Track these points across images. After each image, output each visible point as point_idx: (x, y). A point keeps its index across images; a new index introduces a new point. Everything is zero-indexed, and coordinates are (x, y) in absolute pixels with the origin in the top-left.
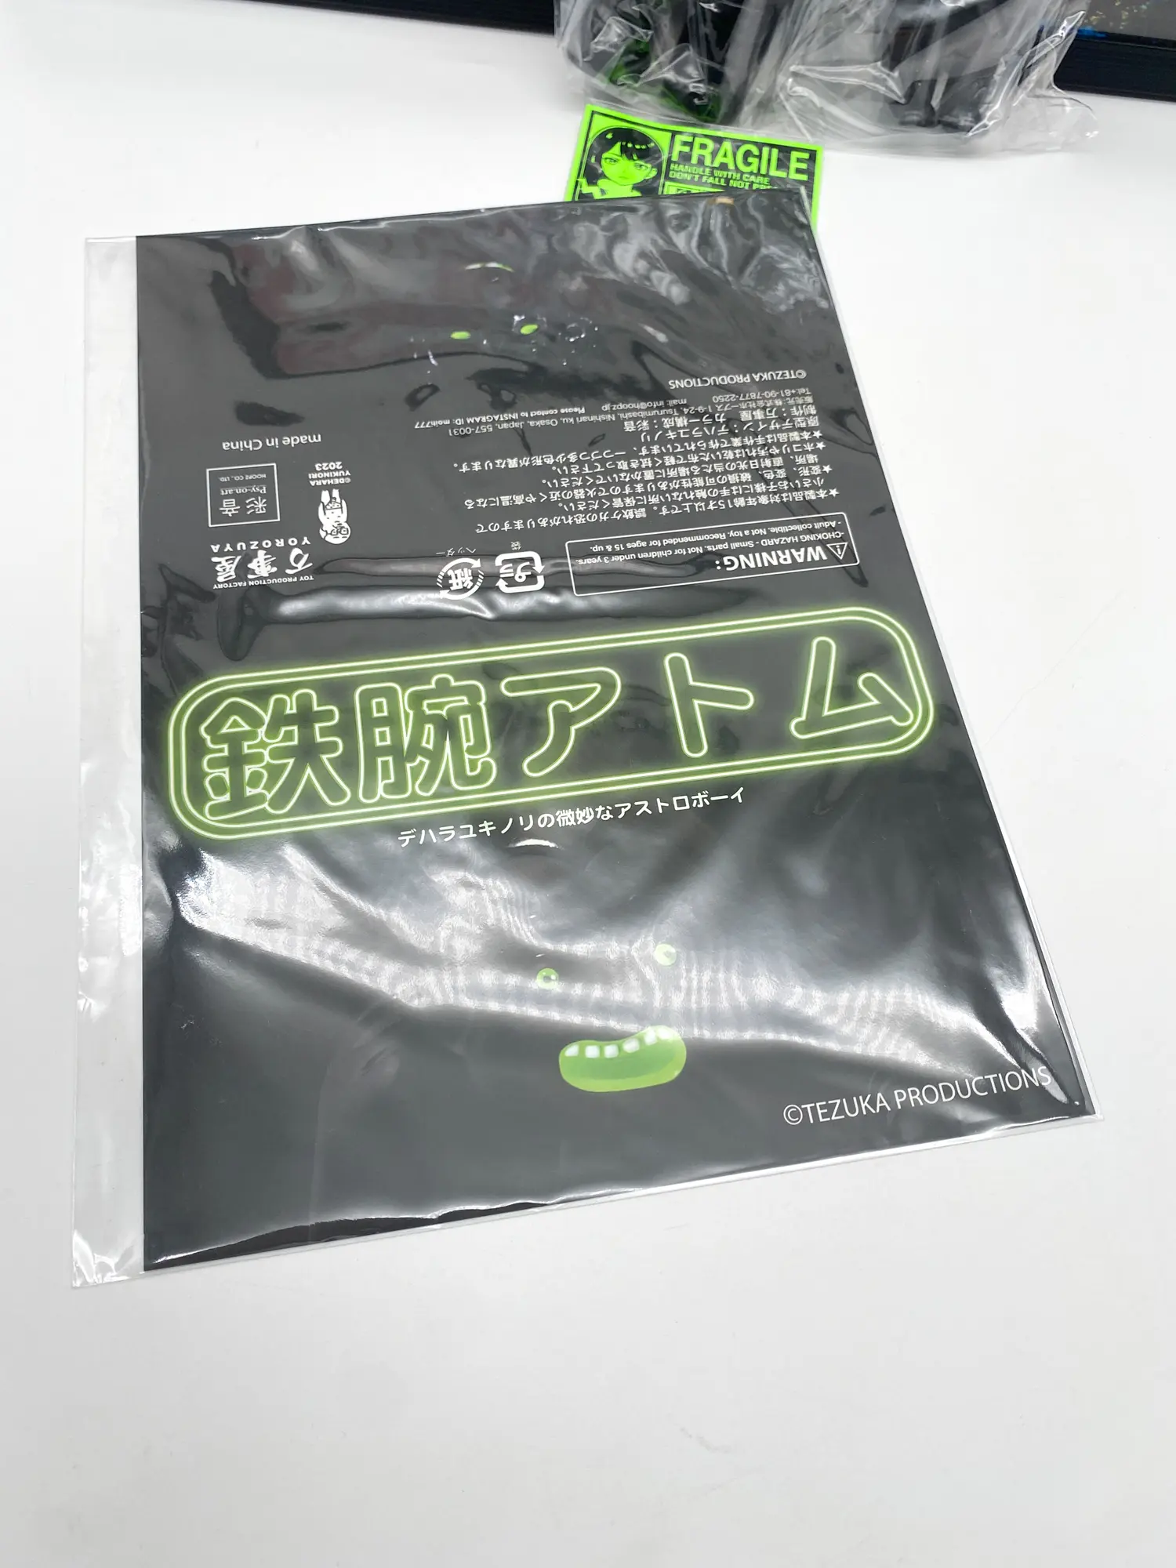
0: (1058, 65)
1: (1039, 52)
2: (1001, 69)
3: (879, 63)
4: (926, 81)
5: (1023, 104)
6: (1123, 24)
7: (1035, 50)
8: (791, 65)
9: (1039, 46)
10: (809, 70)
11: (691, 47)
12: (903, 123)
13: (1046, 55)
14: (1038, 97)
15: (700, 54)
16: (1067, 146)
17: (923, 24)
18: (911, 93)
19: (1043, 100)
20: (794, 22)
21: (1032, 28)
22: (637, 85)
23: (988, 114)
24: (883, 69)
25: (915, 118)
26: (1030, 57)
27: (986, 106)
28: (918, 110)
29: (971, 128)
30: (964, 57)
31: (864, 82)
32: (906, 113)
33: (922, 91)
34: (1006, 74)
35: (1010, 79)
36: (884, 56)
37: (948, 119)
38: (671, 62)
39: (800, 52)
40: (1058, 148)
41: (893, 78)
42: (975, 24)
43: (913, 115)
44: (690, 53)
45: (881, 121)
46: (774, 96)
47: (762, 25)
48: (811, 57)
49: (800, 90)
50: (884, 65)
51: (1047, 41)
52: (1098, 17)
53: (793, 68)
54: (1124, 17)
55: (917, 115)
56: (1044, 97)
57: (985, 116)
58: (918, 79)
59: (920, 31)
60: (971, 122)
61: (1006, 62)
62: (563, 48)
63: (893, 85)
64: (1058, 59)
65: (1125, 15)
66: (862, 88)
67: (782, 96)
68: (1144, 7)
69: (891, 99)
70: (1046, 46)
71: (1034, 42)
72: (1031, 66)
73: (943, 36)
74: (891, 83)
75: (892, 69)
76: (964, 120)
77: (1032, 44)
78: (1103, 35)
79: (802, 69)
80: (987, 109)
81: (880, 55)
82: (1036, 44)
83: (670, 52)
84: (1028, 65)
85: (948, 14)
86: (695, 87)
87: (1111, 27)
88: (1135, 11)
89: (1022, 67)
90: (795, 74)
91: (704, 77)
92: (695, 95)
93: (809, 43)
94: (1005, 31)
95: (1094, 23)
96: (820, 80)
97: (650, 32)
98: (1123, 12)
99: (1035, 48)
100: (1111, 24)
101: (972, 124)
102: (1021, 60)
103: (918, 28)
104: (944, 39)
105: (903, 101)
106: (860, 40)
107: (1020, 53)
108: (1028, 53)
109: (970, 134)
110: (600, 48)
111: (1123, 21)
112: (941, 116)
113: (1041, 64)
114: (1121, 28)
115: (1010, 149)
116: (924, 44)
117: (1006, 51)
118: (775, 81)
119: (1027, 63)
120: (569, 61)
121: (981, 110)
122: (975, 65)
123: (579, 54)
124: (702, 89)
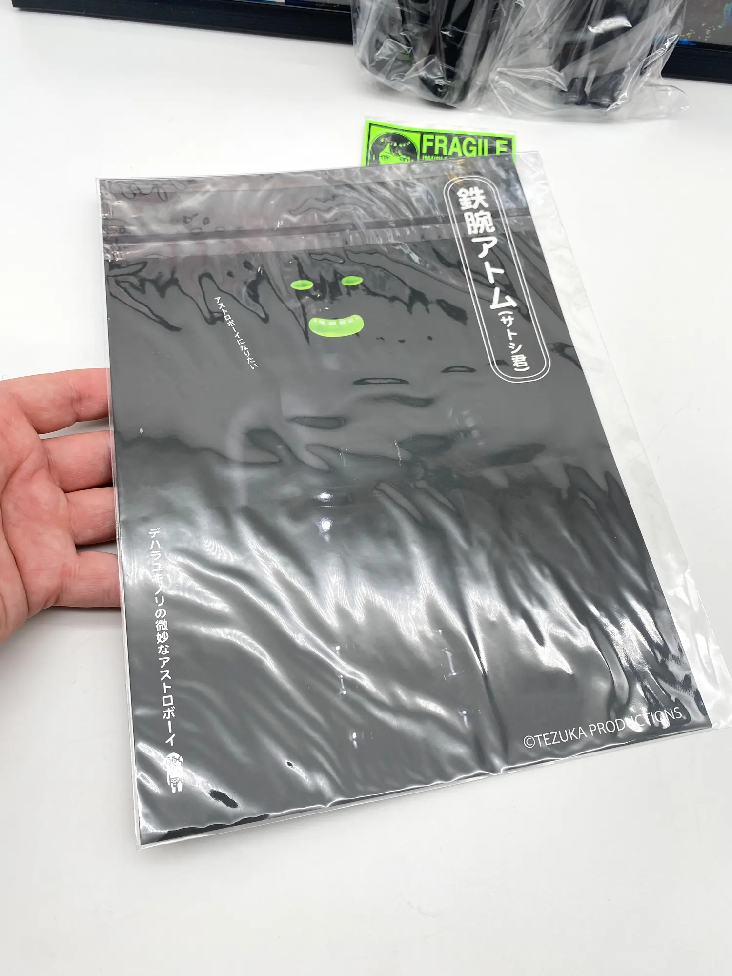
0: (664, 66)
1: (651, 59)
2: (628, 69)
3: (551, 67)
4: (581, 78)
5: (641, 90)
6: (707, 37)
7: (649, 58)
8: (498, 67)
9: (651, 55)
10: (508, 71)
11: (436, 57)
12: (566, 103)
13: (656, 61)
14: (651, 85)
15: (441, 60)
16: (669, 116)
17: (578, 43)
18: (571, 85)
19: (654, 88)
20: (499, 41)
21: (647, 45)
22: (403, 80)
23: (620, 97)
24: (554, 70)
25: (574, 99)
26: (646, 62)
27: (618, 92)
28: (577, 95)
29: (609, 106)
30: (604, 62)
31: (543, 78)
32: (569, 96)
33: (578, 84)
34: (632, 72)
35: (635, 73)
36: (555, 62)
37: (594, 100)
38: (425, 65)
39: (503, 60)
40: (665, 116)
41: (560, 76)
42: (611, 43)
43: (572, 97)
44: (435, 60)
45: (554, 101)
46: (487, 86)
47: (480, 41)
48: (510, 63)
49: (503, 82)
50: (555, 68)
51: (657, 52)
52: (691, 33)
53: (498, 70)
54: (707, 33)
55: (575, 98)
56: (656, 86)
57: (618, 98)
58: (575, 77)
59: (577, 47)
60: (610, 102)
61: (631, 65)
62: (358, 57)
63: (560, 80)
64: (663, 63)
65: (708, 32)
66: (541, 81)
67: (492, 86)
68: (720, 27)
69: (559, 88)
70: (656, 55)
71: (648, 53)
72: (646, 68)
73: (591, 50)
74: (558, 79)
75: (560, 70)
76: (605, 101)
77: (647, 54)
78: (694, 44)
79: (504, 70)
80: (619, 94)
81: (553, 62)
82: (649, 54)
83: (424, 59)
84: (645, 67)
85: (594, 36)
86: (439, 82)
87: (699, 39)
88: (714, 29)
89: (641, 68)
90: (500, 73)
91: (444, 75)
92: (438, 86)
93: (509, 54)
94: (630, 47)
95: (689, 37)
96: (515, 77)
97: (412, 48)
98: (706, 30)
99: (649, 56)
100: (699, 38)
101: (610, 103)
102: (640, 64)
103: (576, 44)
104: (592, 52)
105: (566, 90)
106: (541, 52)
107: (640, 60)
108: (644, 60)
109: (608, 109)
110: (381, 57)
111: (707, 35)
112: (591, 98)
113: (653, 65)
114: (706, 40)
115: (635, 117)
116: (579, 55)
117: (630, 59)
118: (488, 75)
119: (644, 65)
120: (362, 66)
121: (616, 95)
122: (611, 68)
123: (367, 61)
124: (442, 82)
